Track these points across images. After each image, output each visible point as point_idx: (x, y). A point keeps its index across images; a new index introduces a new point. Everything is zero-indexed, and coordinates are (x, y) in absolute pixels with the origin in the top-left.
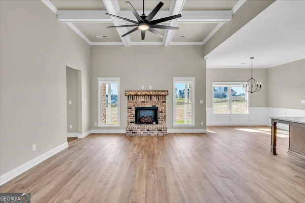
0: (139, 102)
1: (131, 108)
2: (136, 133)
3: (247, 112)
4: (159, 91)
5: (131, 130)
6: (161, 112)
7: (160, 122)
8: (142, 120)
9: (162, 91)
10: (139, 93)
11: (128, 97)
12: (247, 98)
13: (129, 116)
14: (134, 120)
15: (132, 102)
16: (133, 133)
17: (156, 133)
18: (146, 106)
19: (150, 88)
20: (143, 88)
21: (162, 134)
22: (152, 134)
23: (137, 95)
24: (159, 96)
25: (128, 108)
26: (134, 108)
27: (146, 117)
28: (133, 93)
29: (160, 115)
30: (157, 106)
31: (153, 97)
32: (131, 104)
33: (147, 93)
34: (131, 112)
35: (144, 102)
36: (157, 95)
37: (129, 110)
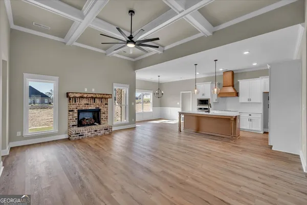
0: (82, 104)
1: (73, 111)
2: (83, 135)
3: (151, 110)
4: (104, 94)
5: (77, 134)
6: (104, 113)
7: (102, 122)
8: (84, 122)
9: (106, 94)
10: (85, 96)
11: (70, 99)
12: (151, 101)
13: (71, 119)
14: (76, 123)
15: (74, 104)
16: (79, 136)
17: (103, 132)
18: (90, 108)
19: (93, 91)
20: (86, 90)
21: (108, 133)
22: (99, 134)
23: (82, 97)
24: (102, 98)
25: (69, 111)
26: (76, 111)
27: (87, 119)
28: (78, 95)
29: (102, 116)
30: (100, 108)
31: (97, 100)
32: (73, 107)
33: (93, 95)
34: (73, 115)
35: (88, 104)
36: (100, 98)
37: (71, 113)
